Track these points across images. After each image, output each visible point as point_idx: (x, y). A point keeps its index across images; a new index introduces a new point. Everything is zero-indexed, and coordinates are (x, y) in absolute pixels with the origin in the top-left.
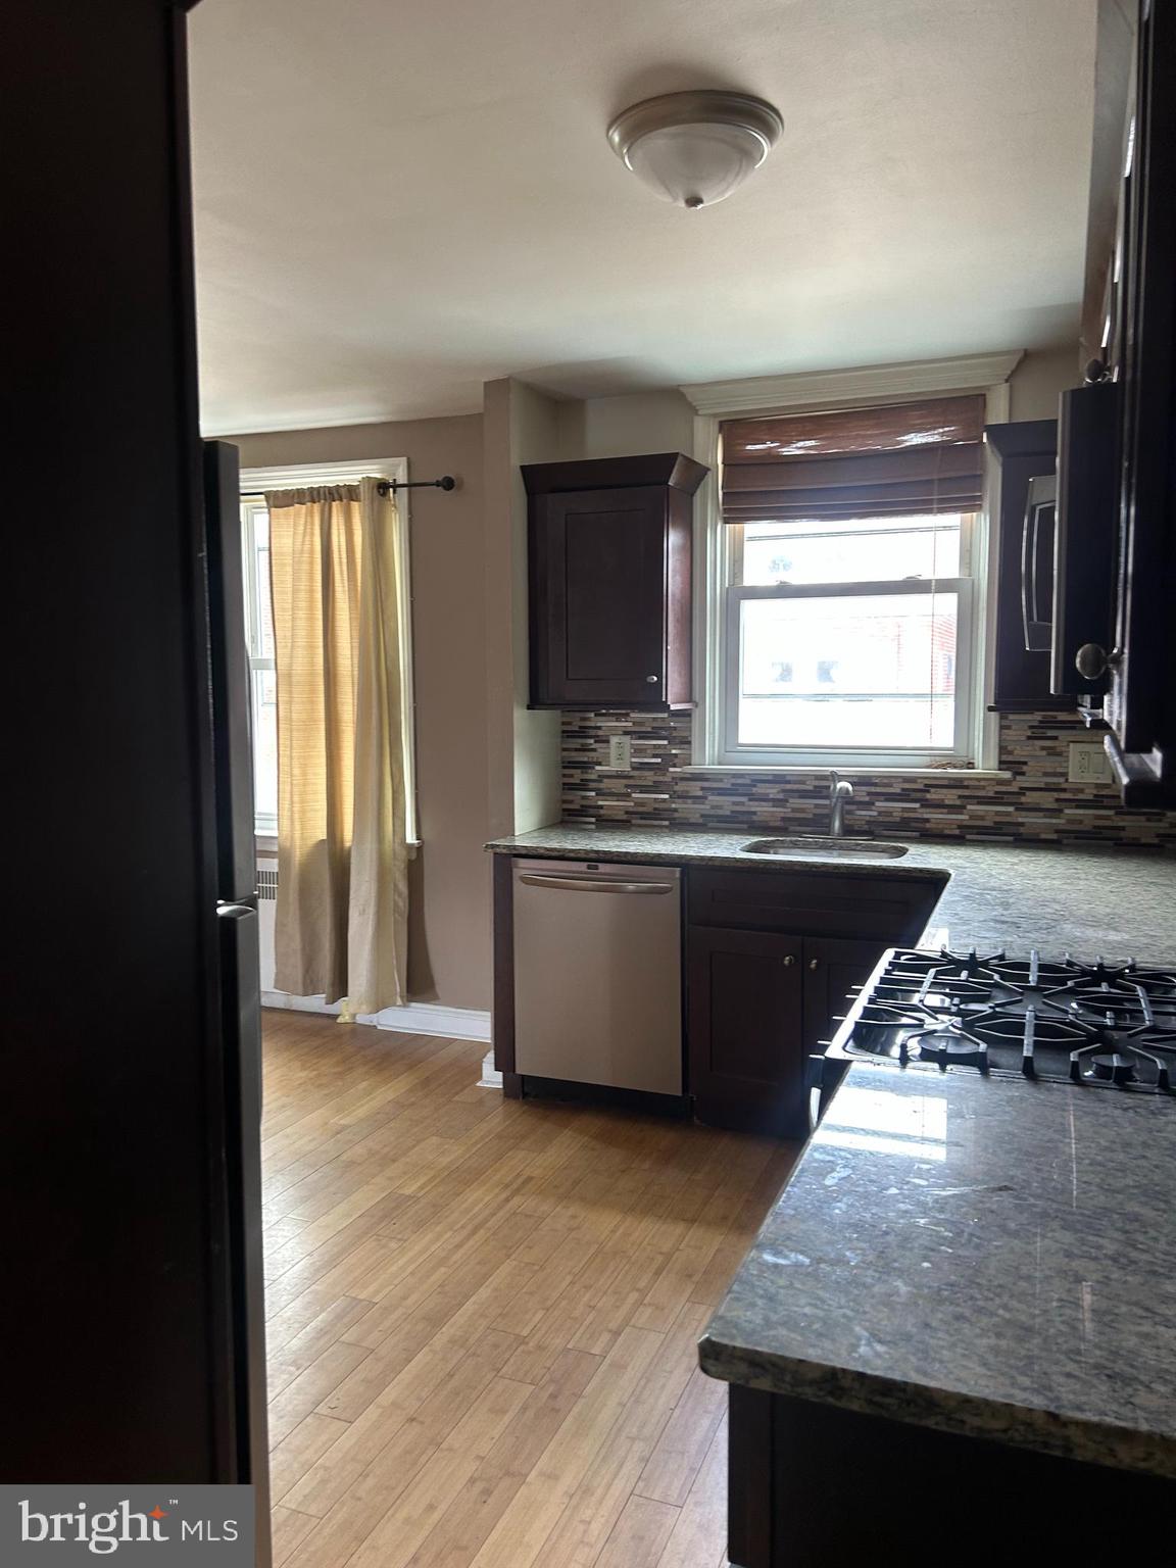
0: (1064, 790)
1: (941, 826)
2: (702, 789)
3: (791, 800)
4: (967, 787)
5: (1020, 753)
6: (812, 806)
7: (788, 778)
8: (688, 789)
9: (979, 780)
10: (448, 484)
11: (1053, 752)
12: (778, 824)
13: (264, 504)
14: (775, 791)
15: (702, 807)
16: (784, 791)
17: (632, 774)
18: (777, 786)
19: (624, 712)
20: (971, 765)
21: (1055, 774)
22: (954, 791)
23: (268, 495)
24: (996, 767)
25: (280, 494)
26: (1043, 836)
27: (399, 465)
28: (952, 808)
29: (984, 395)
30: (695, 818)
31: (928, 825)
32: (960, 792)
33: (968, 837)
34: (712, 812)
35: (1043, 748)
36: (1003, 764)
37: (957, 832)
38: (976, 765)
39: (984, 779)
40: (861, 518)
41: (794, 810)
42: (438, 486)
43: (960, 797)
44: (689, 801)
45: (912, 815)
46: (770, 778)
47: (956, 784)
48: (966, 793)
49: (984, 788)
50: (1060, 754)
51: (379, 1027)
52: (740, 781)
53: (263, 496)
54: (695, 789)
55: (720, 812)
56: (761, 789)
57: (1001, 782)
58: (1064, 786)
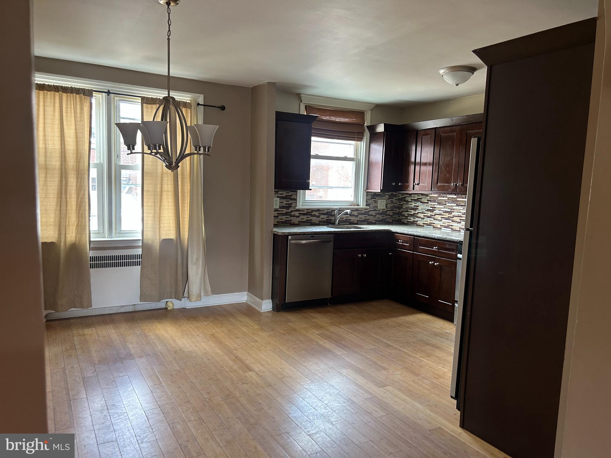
0: (377, 211)
1: (353, 221)
2: (299, 214)
3: (321, 216)
4: (359, 211)
5: (369, 202)
6: (326, 217)
7: (320, 210)
8: (295, 214)
9: (361, 209)
10: (223, 108)
11: (375, 202)
12: (318, 223)
13: (140, 101)
14: (317, 213)
15: (298, 219)
16: (319, 213)
17: (279, 210)
18: (318, 212)
19: (277, 190)
20: (358, 205)
21: (375, 207)
22: (356, 212)
23: (143, 98)
24: (365, 205)
25: (150, 99)
26: (373, 222)
27: (200, 97)
28: (357, 216)
29: (364, 112)
30: (297, 222)
31: (351, 221)
32: (358, 212)
33: (359, 223)
34: (301, 220)
35: (373, 201)
36: (367, 205)
37: (357, 222)
38: (360, 205)
39: (363, 209)
40: (338, 139)
41: (321, 219)
42: (219, 108)
43: (358, 213)
44: (295, 217)
45: (347, 218)
46: (316, 210)
47: (357, 210)
48: (359, 212)
49: (362, 211)
50: (376, 202)
51: (187, 308)
52: (309, 211)
53: (140, 98)
54: (297, 214)
55: (303, 220)
56: (314, 213)
57: (366, 209)
58: (377, 210)
